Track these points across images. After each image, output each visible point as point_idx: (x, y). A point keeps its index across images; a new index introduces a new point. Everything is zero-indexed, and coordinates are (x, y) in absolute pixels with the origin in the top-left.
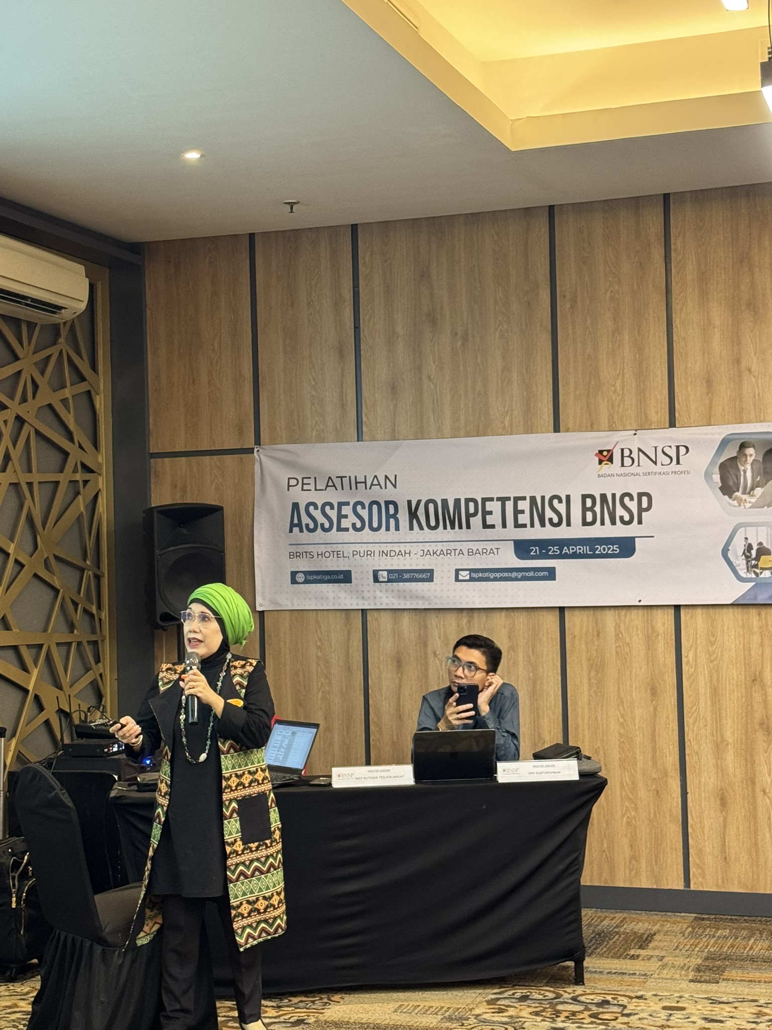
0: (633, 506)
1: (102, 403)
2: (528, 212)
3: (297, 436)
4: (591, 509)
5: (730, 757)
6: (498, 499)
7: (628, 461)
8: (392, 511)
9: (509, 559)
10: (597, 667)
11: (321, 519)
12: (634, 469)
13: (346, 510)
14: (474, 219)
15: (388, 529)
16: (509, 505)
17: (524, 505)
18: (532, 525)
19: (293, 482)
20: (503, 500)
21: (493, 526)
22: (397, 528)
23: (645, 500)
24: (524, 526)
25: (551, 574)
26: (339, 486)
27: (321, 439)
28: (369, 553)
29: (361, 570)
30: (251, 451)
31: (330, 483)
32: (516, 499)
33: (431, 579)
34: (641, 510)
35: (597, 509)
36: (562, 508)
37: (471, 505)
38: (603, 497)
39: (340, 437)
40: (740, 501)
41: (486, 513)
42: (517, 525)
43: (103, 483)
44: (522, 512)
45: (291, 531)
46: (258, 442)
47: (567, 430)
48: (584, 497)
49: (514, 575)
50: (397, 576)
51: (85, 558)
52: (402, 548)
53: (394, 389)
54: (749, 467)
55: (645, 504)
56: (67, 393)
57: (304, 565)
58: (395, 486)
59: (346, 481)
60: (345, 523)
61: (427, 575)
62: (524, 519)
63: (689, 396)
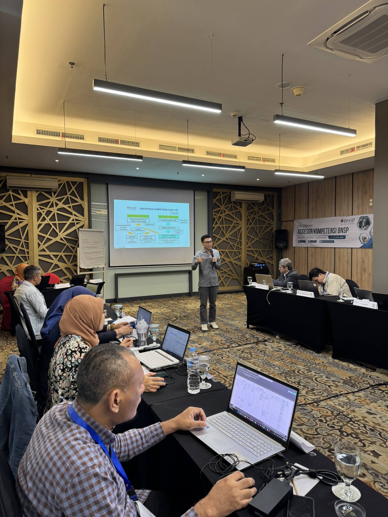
0: (346, 230)
1: (274, 213)
2: (333, 178)
3: (300, 218)
4: (339, 230)
5: (359, 275)
8: (312, 231)
9: (327, 239)
10: (340, 258)
11: (302, 232)
13: (306, 230)
17: (330, 230)
18: (331, 233)
19: (299, 226)
20: (327, 229)
21: (325, 233)
22: (312, 233)
23: (347, 228)
25: (333, 242)
26: (305, 226)
27: (303, 219)
28: (308, 238)
29: (307, 240)
30: (294, 221)
32: (329, 228)
33: (316, 242)
36: (335, 230)
37: (322, 230)
38: (341, 228)
39: (305, 218)
40: (362, 229)
41: (324, 231)
43: (274, 226)
45: (298, 234)
46: (295, 219)
47: (337, 216)
48: (339, 228)
49: (328, 242)
50: (312, 241)
51: (269, 238)
53: (313, 210)
54: (364, 223)
56: (266, 213)
57: (300, 239)
58: (312, 226)
60: (305, 233)
61: (316, 241)
62: (329, 232)
63: (355, 209)
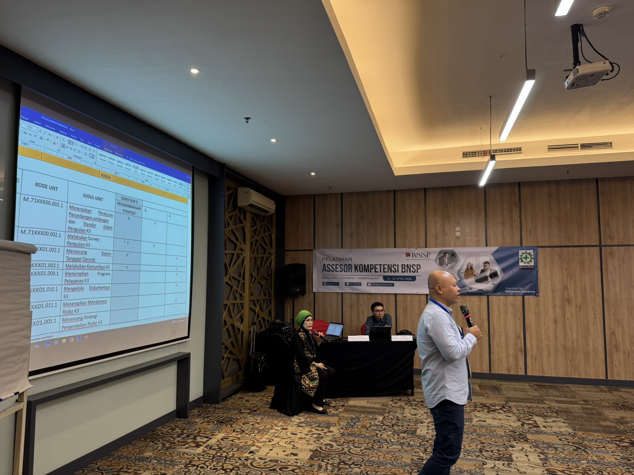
0: (415, 268)
1: (273, 237)
2: (388, 191)
3: (325, 247)
4: (404, 268)
6: (379, 265)
7: (414, 256)
8: (350, 267)
9: (381, 280)
10: (405, 310)
11: (331, 268)
12: (416, 258)
13: (338, 266)
14: (374, 193)
15: (349, 272)
16: (382, 267)
18: (388, 272)
19: (324, 259)
21: (377, 272)
22: (351, 272)
23: (419, 266)
24: (386, 272)
25: (393, 285)
26: (336, 260)
27: (331, 248)
28: (344, 278)
29: (342, 282)
30: (313, 250)
31: (334, 259)
32: (384, 265)
33: (360, 285)
34: (417, 269)
35: (406, 268)
36: (396, 268)
37: (372, 266)
38: (407, 265)
39: (337, 248)
40: (444, 268)
41: (376, 268)
42: (384, 272)
43: (273, 257)
44: (386, 268)
45: (323, 271)
46: (314, 248)
47: (398, 248)
48: (402, 265)
49: (383, 285)
50: (351, 284)
51: (268, 276)
52: (353, 277)
53: (351, 235)
54: (447, 259)
55: (419, 267)
56: (266, 234)
57: (326, 280)
58: (351, 261)
59: (338, 259)
60: (337, 270)
61: (360, 284)
62: (386, 270)
63: (431, 240)
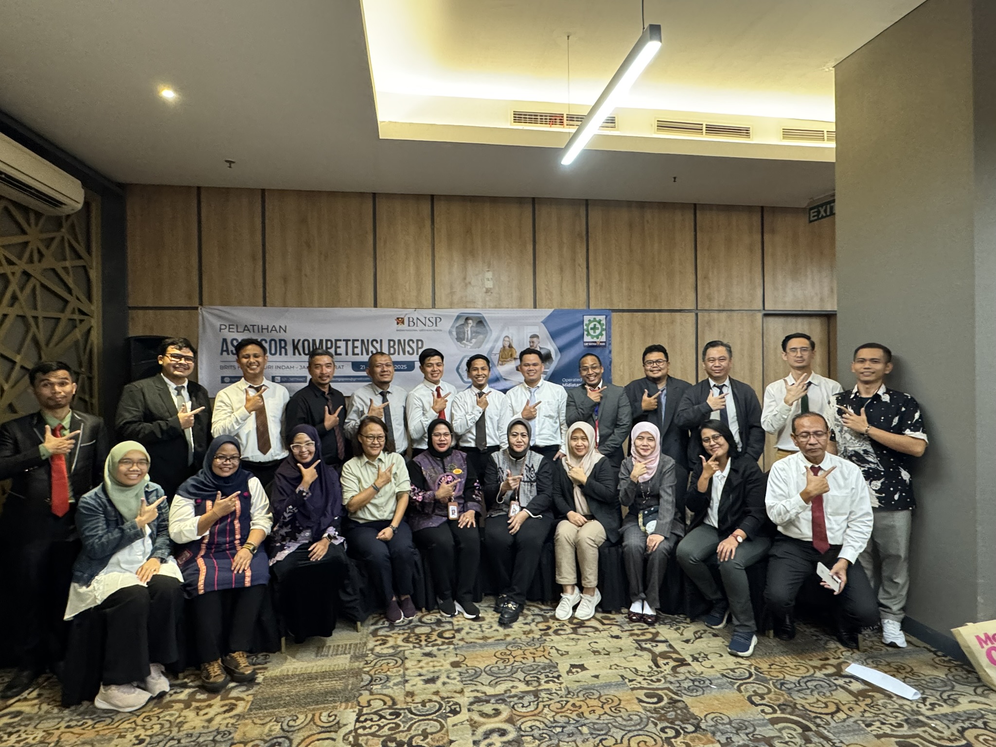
0: (414, 346)
4: (393, 347)
6: (344, 340)
7: (411, 324)
8: (283, 345)
9: (349, 371)
15: (280, 354)
16: (350, 343)
18: (362, 354)
19: (223, 327)
20: (347, 341)
21: (340, 354)
22: (286, 354)
24: (358, 354)
30: (196, 308)
32: (354, 341)
35: (396, 347)
36: (378, 346)
37: (329, 343)
38: (399, 341)
39: (253, 304)
40: (466, 345)
41: (337, 347)
42: (354, 354)
43: (95, 322)
45: (222, 354)
46: (201, 304)
47: (381, 307)
48: (390, 341)
49: (351, 379)
50: (286, 379)
51: (80, 366)
52: (289, 364)
54: (469, 329)
55: (420, 345)
56: (68, 264)
57: (229, 373)
58: (285, 331)
